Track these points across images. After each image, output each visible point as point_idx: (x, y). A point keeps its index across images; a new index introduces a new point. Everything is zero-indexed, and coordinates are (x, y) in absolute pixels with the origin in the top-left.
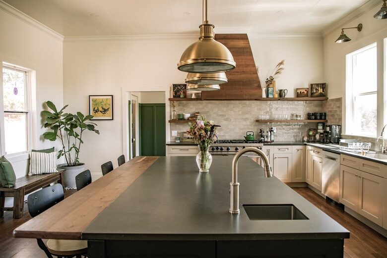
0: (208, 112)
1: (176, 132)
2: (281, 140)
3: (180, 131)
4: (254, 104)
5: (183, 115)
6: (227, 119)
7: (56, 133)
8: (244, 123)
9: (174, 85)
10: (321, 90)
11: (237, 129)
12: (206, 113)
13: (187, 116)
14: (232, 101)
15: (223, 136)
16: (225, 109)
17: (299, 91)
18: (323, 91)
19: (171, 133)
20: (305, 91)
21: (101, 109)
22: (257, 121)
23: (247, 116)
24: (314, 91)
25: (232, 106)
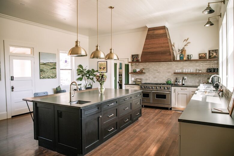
0: (149, 68)
1: (134, 78)
2: (190, 84)
3: (135, 78)
4: (173, 64)
5: (136, 70)
6: (159, 72)
7: (82, 78)
8: (168, 74)
9: (132, 55)
10: (215, 54)
11: (164, 77)
12: (148, 69)
13: (138, 70)
14: (161, 62)
15: (157, 81)
16: (157, 67)
17: (201, 55)
18: (216, 55)
19: (131, 79)
20: (204, 55)
21: (102, 68)
22: (175, 73)
23: (169, 70)
24: (211, 55)
25: (161, 65)
